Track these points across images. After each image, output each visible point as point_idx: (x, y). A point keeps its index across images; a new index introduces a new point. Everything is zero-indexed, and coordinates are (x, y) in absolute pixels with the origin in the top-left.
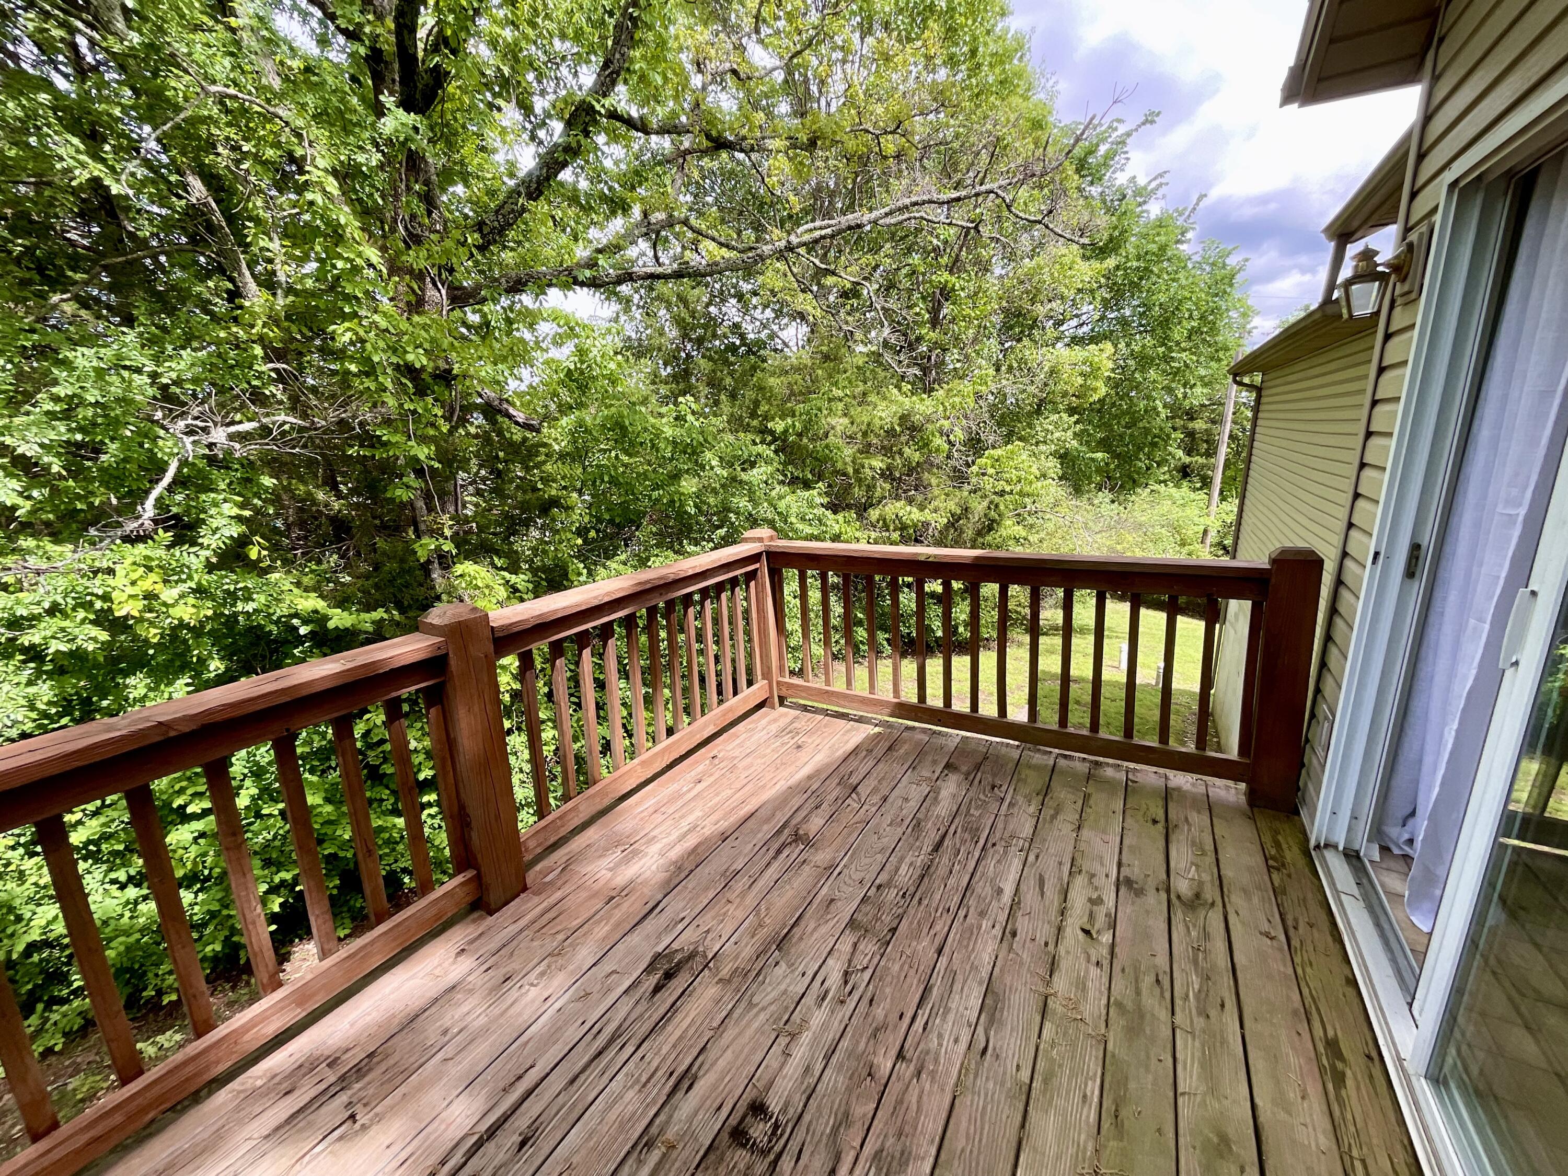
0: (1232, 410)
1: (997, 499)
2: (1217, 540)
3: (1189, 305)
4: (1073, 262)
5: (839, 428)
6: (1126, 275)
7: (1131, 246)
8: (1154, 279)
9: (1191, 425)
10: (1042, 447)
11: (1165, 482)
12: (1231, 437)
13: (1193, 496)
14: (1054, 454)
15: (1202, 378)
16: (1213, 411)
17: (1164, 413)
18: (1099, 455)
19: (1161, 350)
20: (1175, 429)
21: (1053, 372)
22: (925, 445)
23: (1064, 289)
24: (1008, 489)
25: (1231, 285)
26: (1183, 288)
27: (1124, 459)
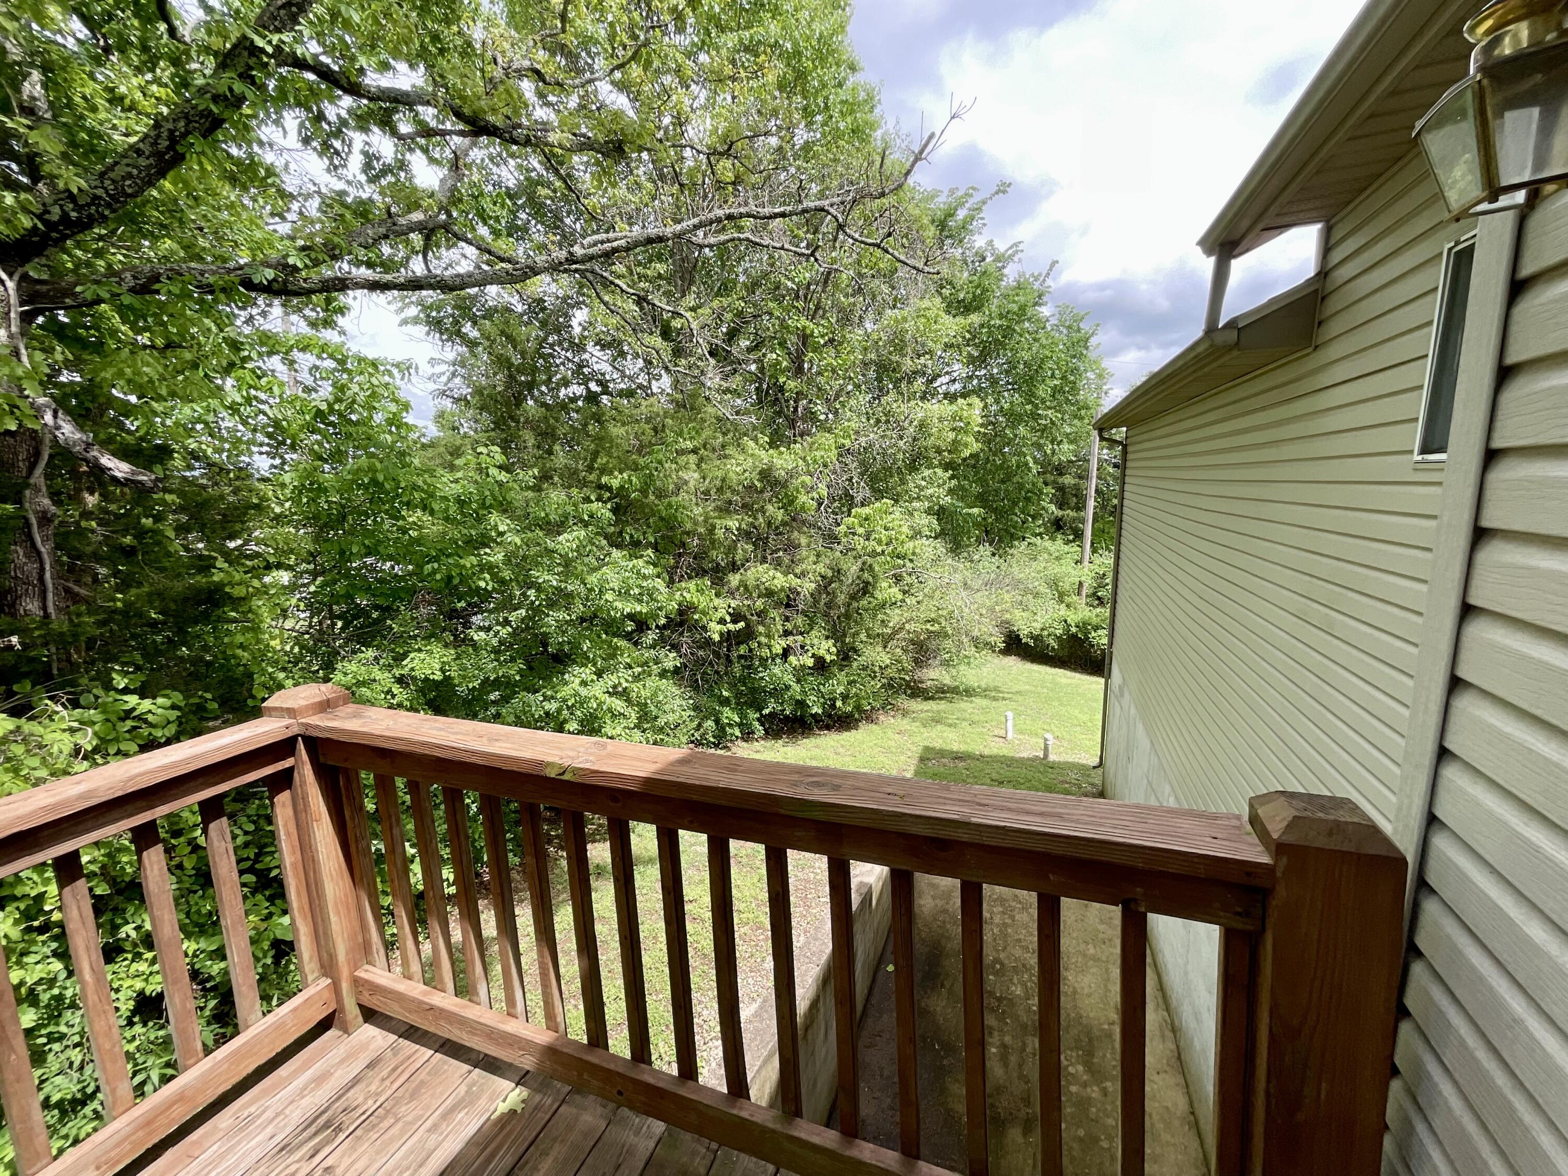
0: (1096, 466)
1: (870, 560)
2: (1091, 591)
3: (1050, 364)
4: (937, 316)
5: (692, 484)
6: (990, 333)
7: (994, 306)
8: (1018, 338)
9: (1060, 480)
10: (916, 504)
11: (1040, 534)
12: (1097, 491)
13: (1066, 548)
14: (929, 512)
15: (1067, 435)
16: (1080, 466)
17: (1035, 469)
18: (975, 511)
19: (1029, 407)
20: (1046, 484)
21: (922, 425)
22: (788, 503)
23: (930, 344)
24: (879, 549)
25: (1087, 348)
26: (1044, 347)
27: (1001, 514)
